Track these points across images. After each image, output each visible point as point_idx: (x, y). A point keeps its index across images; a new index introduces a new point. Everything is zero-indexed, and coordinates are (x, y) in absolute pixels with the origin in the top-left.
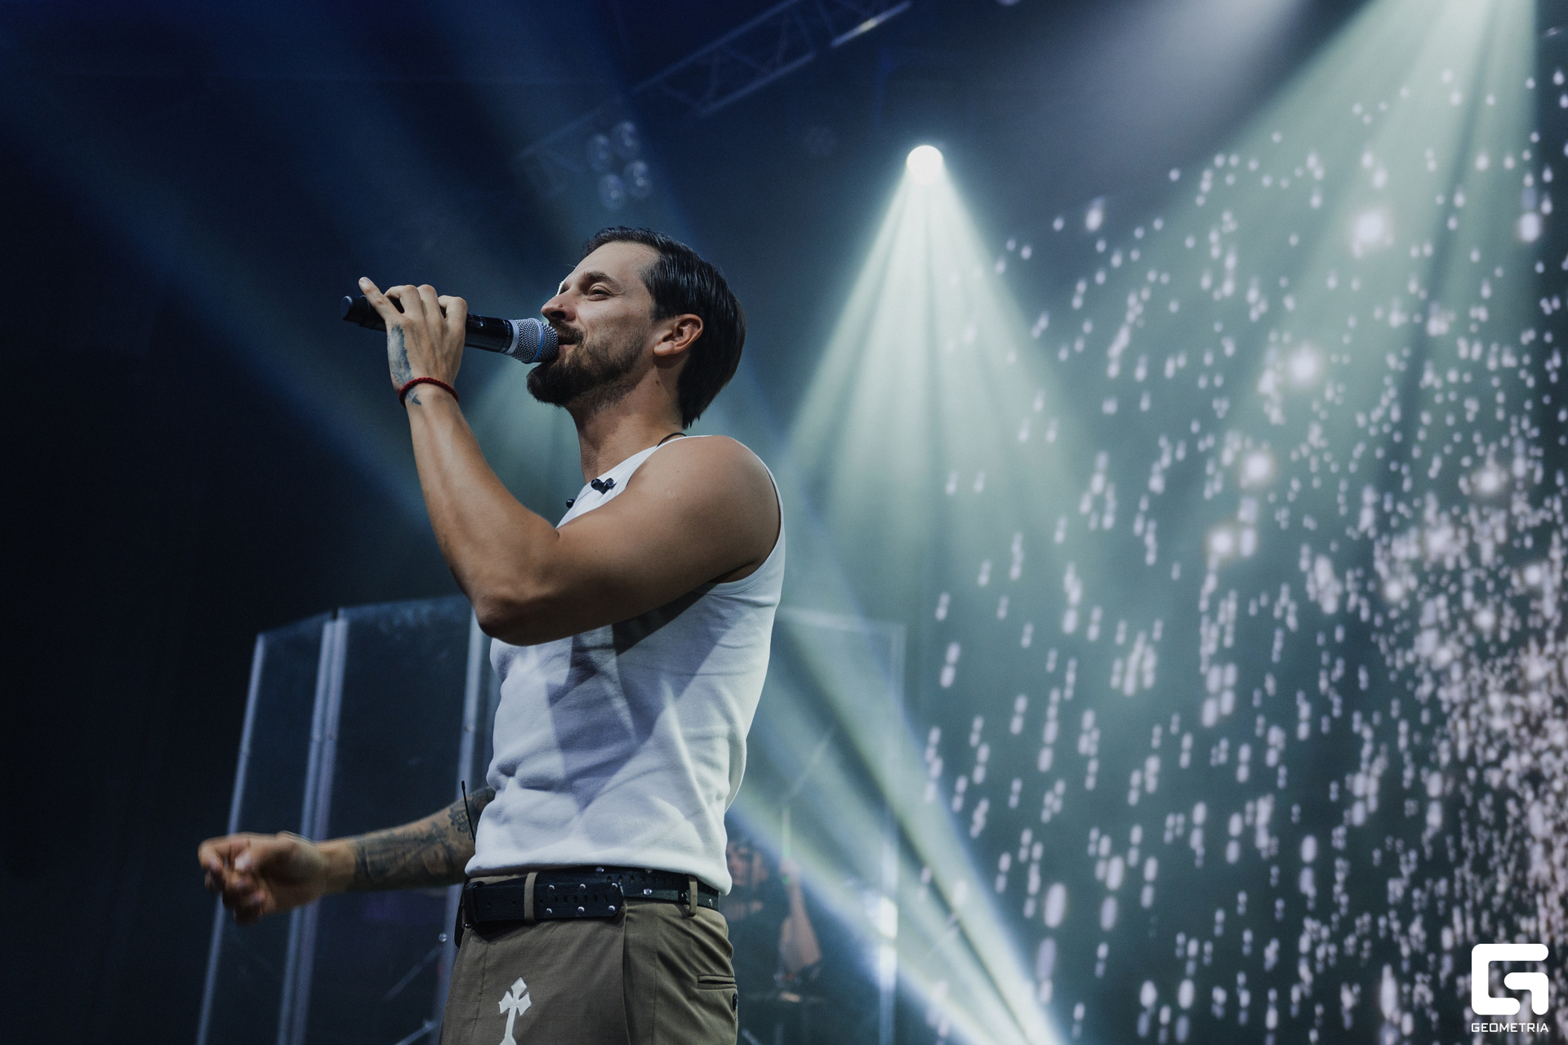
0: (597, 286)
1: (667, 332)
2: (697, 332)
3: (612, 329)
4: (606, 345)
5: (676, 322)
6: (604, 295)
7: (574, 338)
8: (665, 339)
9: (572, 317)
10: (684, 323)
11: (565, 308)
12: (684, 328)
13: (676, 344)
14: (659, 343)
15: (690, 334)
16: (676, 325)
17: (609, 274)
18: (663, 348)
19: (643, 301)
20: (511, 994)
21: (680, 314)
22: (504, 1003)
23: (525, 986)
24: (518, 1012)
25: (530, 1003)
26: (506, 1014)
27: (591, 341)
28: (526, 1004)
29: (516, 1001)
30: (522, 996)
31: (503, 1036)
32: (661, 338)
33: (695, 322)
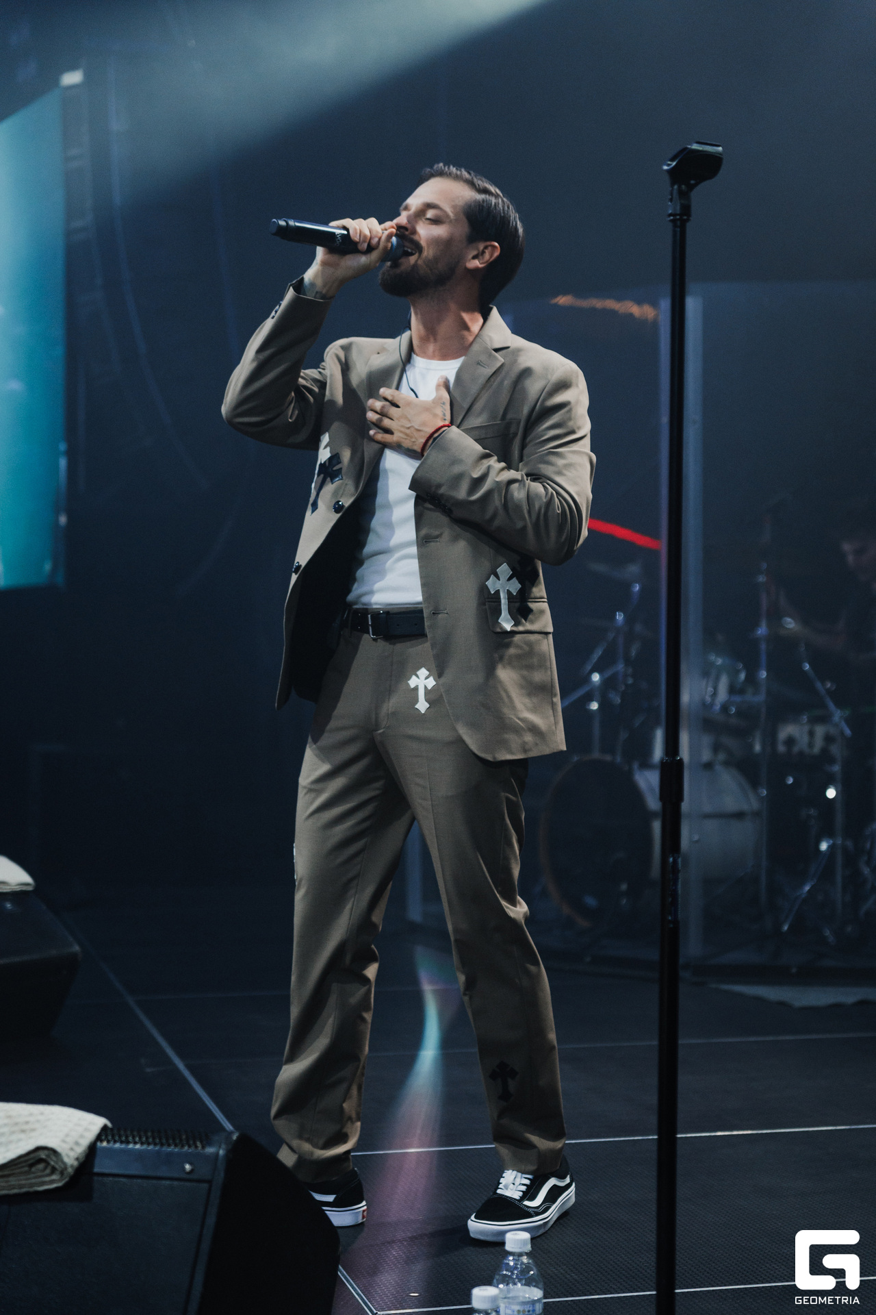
0: (430, 214)
1: (475, 253)
2: (497, 254)
3: (441, 248)
4: (436, 260)
5: (481, 246)
6: (436, 221)
7: (418, 248)
8: (475, 257)
9: (414, 232)
10: (486, 247)
11: (409, 226)
12: (486, 250)
13: (481, 262)
14: (470, 260)
15: (489, 256)
16: (481, 248)
17: (440, 206)
18: (472, 264)
19: (463, 229)
20: (418, 676)
21: (486, 240)
22: (413, 682)
23: (427, 673)
24: (425, 687)
25: (434, 683)
26: (416, 688)
27: (428, 253)
28: (431, 683)
29: (422, 681)
30: (427, 678)
31: (417, 701)
32: (470, 256)
33: (494, 247)
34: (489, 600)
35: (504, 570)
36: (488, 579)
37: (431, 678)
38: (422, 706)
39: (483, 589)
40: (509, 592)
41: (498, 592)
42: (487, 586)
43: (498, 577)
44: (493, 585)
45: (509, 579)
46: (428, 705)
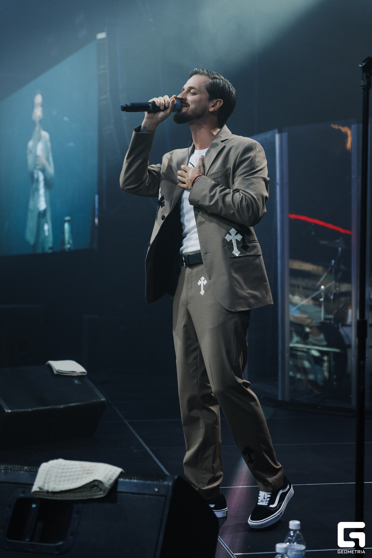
0: (192, 91)
1: (213, 104)
2: (222, 104)
3: (197, 104)
4: (195, 109)
5: (215, 101)
6: (194, 94)
7: (188, 105)
8: (212, 107)
9: (186, 99)
10: (217, 102)
11: (184, 97)
12: (217, 103)
13: (215, 108)
15: (218, 105)
16: (215, 102)
17: (196, 87)
18: (211, 109)
19: (206, 95)
20: (201, 280)
21: (217, 99)
22: (199, 283)
23: (204, 278)
24: (203, 284)
25: (207, 282)
26: (200, 285)
27: (192, 107)
28: (205, 282)
29: (203, 282)
30: (204, 281)
31: (200, 290)
32: (211, 106)
33: (221, 101)
34: (227, 244)
35: (233, 231)
36: (226, 235)
37: (206, 280)
38: (202, 292)
39: (224, 240)
40: (236, 240)
41: (231, 241)
42: (225, 239)
43: (231, 235)
44: (228, 238)
45: (236, 234)
46: (204, 292)
